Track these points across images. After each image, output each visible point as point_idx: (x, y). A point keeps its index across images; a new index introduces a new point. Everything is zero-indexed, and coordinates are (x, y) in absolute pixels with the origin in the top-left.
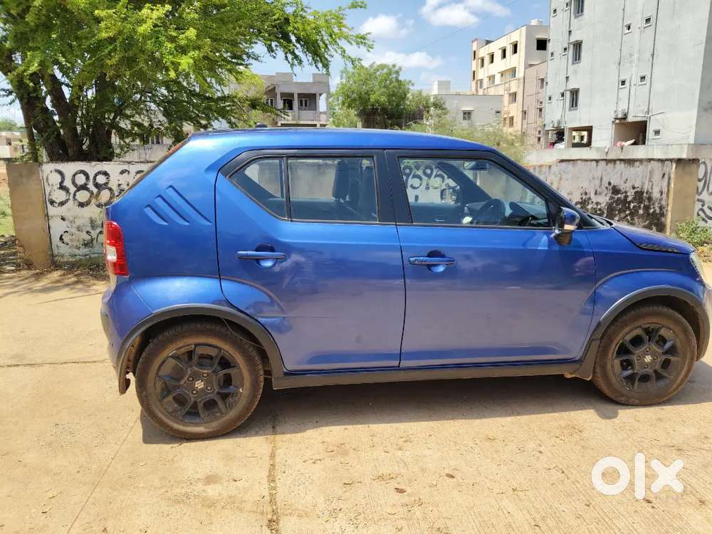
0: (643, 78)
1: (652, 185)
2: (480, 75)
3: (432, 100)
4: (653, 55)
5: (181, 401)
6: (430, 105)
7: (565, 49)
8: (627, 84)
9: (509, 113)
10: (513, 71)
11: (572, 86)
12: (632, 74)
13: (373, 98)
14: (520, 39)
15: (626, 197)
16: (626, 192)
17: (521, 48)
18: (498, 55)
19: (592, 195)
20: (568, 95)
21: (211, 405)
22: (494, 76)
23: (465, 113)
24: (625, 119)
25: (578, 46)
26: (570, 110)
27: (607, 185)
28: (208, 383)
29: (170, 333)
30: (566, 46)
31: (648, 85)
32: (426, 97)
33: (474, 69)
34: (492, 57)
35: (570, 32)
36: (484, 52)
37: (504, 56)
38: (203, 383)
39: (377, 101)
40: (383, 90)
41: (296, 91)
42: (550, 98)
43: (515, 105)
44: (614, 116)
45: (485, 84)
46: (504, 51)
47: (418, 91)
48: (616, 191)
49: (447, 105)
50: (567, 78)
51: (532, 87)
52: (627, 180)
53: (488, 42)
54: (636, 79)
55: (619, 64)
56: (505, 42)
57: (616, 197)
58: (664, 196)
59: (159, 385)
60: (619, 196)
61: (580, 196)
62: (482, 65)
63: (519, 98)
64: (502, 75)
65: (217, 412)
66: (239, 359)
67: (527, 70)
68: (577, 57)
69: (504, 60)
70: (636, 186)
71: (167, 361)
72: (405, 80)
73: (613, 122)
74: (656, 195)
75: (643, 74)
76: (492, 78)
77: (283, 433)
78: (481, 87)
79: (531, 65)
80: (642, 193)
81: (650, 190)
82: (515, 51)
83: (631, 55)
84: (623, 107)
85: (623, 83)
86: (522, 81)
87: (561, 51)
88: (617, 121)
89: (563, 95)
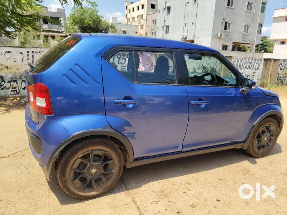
0: (193, 23)
1: (216, 66)
2: (129, 16)
3: (110, 25)
4: (196, 15)
5: (83, 180)
6: (109, 27)
7: (164, 9)
8: (187, 25)
9: (140, 33)
10: (142, 16)
11: (167, 24)
12: (189, 21)
13: (86, 22)
14: (145, 3)
15: (208, 70)
16: (208, 69)
17: (145, 7)
18: (136, 9)
19: (197, 70)
20: (165, 27)
21: (98, 180)
22: (134, 17)
23: (123, 32)
24: (186, 39)
25: (169, 8)
26: (166, 33)
27: (202, 66)
28: (98, 169)
29: (79, 145)
30: (164, 8)
31: (195, 26)
32: (108, 23)
33: (126, 13)
34: (134, 9)
35: (166, 2)
36: (130, 7)
37: (138, 9)
38: (95, 170)
39: (88, 23)
40: (90, 19)
41: (50, 16)
42: (158, 28)
43: (143, 30)
44: (182, 37)
45: (131, 20)
46: (138, 7)
47: (104, 21)
48: (205, 68)
49: (116, 28)
50: (165, 21)
51: (150, 23)
52: (208, 64)
53: (132, 3)
54: (190, 24)
55: (184, 17)
56: (139, 4)
57: (205, 70)
58: (220, 71)
59: (72, 173)
60: (206, 70)
61: (192, 70)
62: (130, 12)
63: (144, 27)
64: (138, 17)
65: (101, 183)
66: (114, 155)
67: (147, 16)
68: (169, 13)
69: (138, 11)
70: (211, 66)
71: (77, 160)
72: (100, 16)
73: (182, 39)
74: (217, 70)
75: (193, 22)
76: (133, 18)
77: (132, 189)
78: (129, 21)
79: (149, 14)
80: (213, 69)
81: (216, 68)
82: (143, 8)
83: (189, 14)
84: (185, 34)
85: (186, 24)
86: (146, 20)
87: (162, 9)
88: (183, 39)
89: (163, 27)
